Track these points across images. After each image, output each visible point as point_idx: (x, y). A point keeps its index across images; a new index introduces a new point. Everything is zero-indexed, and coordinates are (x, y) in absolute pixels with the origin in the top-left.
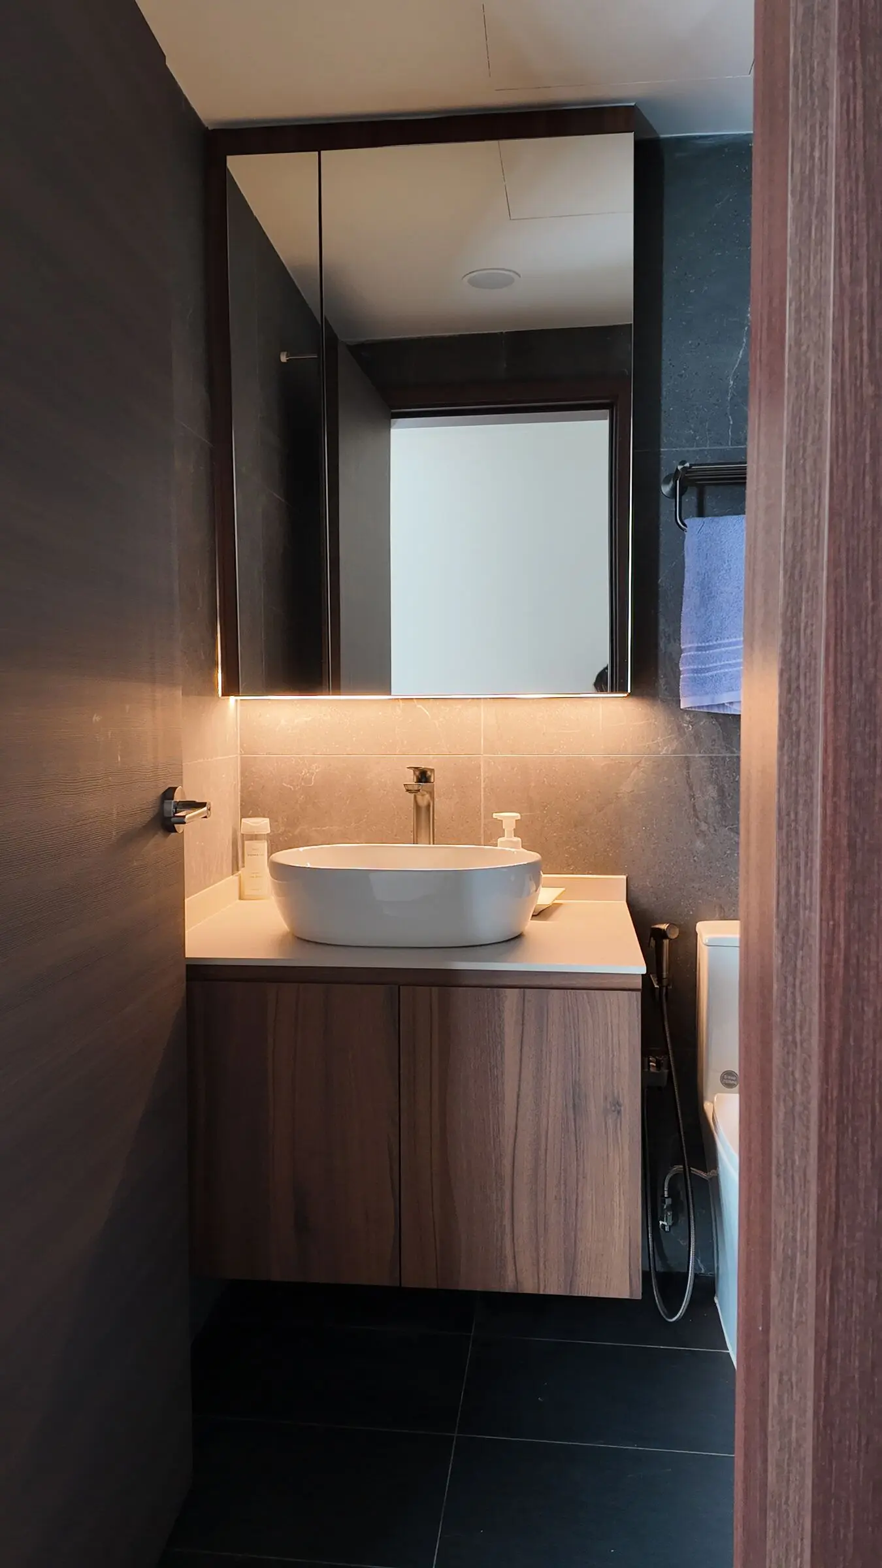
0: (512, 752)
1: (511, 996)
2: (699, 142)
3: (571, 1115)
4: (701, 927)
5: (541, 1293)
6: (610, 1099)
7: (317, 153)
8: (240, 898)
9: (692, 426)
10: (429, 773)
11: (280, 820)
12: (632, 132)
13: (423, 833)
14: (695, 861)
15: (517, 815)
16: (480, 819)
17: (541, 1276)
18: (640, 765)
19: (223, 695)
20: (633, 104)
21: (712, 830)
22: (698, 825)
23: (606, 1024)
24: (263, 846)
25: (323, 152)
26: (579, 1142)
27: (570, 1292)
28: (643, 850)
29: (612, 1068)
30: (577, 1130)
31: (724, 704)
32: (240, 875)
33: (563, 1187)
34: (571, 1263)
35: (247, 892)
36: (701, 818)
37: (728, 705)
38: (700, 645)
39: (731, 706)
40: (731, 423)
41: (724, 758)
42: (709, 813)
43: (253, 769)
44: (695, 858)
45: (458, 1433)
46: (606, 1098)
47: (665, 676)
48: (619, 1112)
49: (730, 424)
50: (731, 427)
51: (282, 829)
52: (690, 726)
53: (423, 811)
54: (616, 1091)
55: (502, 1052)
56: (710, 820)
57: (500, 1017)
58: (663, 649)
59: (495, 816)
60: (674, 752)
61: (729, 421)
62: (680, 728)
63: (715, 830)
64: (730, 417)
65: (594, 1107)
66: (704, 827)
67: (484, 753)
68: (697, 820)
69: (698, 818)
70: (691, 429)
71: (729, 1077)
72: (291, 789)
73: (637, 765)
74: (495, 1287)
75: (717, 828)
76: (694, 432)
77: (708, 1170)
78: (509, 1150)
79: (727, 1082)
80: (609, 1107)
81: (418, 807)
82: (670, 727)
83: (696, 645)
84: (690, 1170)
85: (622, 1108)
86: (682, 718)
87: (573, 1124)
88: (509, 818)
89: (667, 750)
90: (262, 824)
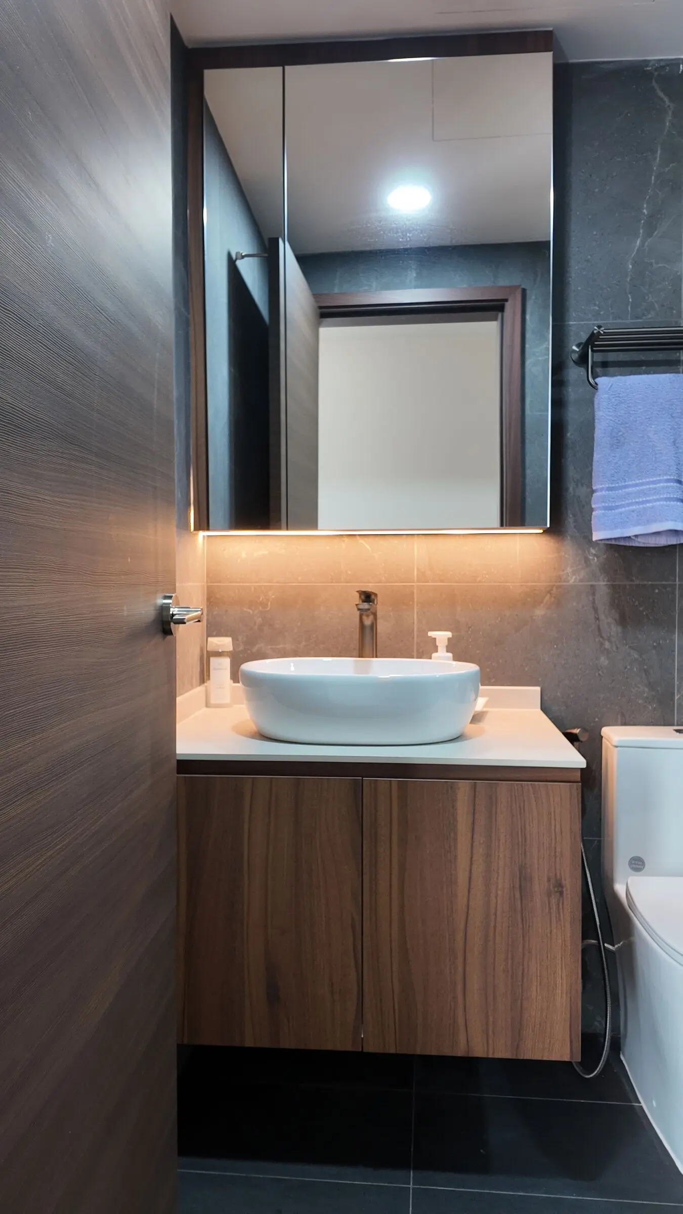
0: (442, 581)
1: (463, 787)
2: (601, 66)
3: (518, 895)
4: (606, 731)
5: (491, 1056)
6: (553, 881)
7: (281, 68)
8: (208, 705)
9: (597, 303)
10: (373, 597)
11: (240, 638)
12: (550, 51)
13: (368, 648)
14: (599, 674)
15: (449, 634)
16: (413, 638)
17: (490, 1042)
18: (552, 592)
19: (195, 529)
20: (551, 29)
21: (614, 648)
22: (602, 644)
23: (550, 813)
24: (226, 662)
25: (287, 67)
26: (524, 920)
27: (516, 1055)
28: (555, 666)
29: (555, 852)
30: (523, 910)
31: (630, 537)
32: (206, 686)
33: (510, 962)
34: (517, 1029)
35: (213, 701)
36: (604, 635)
37: (634, 538)
38: (610, 485)
39: (636, 539)
40: (630, 300)
41: (625, 586)
42: (612, 633)
43: (218, 596)
44: (600, 672)
45: (413, 1185)
46: (549, 880)
47: (574, 515)
48: (561, 893)
49: (629, 302)
50: (630, 304)
51: (241, 648)
52: (596, 559)
53: (368, 631)
54: (558, 874)
55: (455, 840)
56: (613, 640)
57: (453, 807)
58: (572, 492)
59: (431, 634)
60: (581, 581)
61: (629, 298)
62: (586, 560)
63: (617, 648)
64: (629, 296)
65: (539, 886)
66: (607, 645)
67: (418, 581)
68: (601, 639)
69: (602, 637)
70: (595, 305)
71: (636, 862)
72: (250, 612)
73: (549, 592)
74: (447, 1052)
75: (618, 646)
76: (599, 307)
77: (615, 942)
78: (462, 927)
79: (634, 866)
80: (551, 887)
81: (362, 626)
82: (578, 559)
83: (607, 486)
84: (604, 945)
85: (564, 889)
86: (589, 551)
87: (519, 903)
88: (442, 636)
89: (576, 579)
90: (225, 643)
